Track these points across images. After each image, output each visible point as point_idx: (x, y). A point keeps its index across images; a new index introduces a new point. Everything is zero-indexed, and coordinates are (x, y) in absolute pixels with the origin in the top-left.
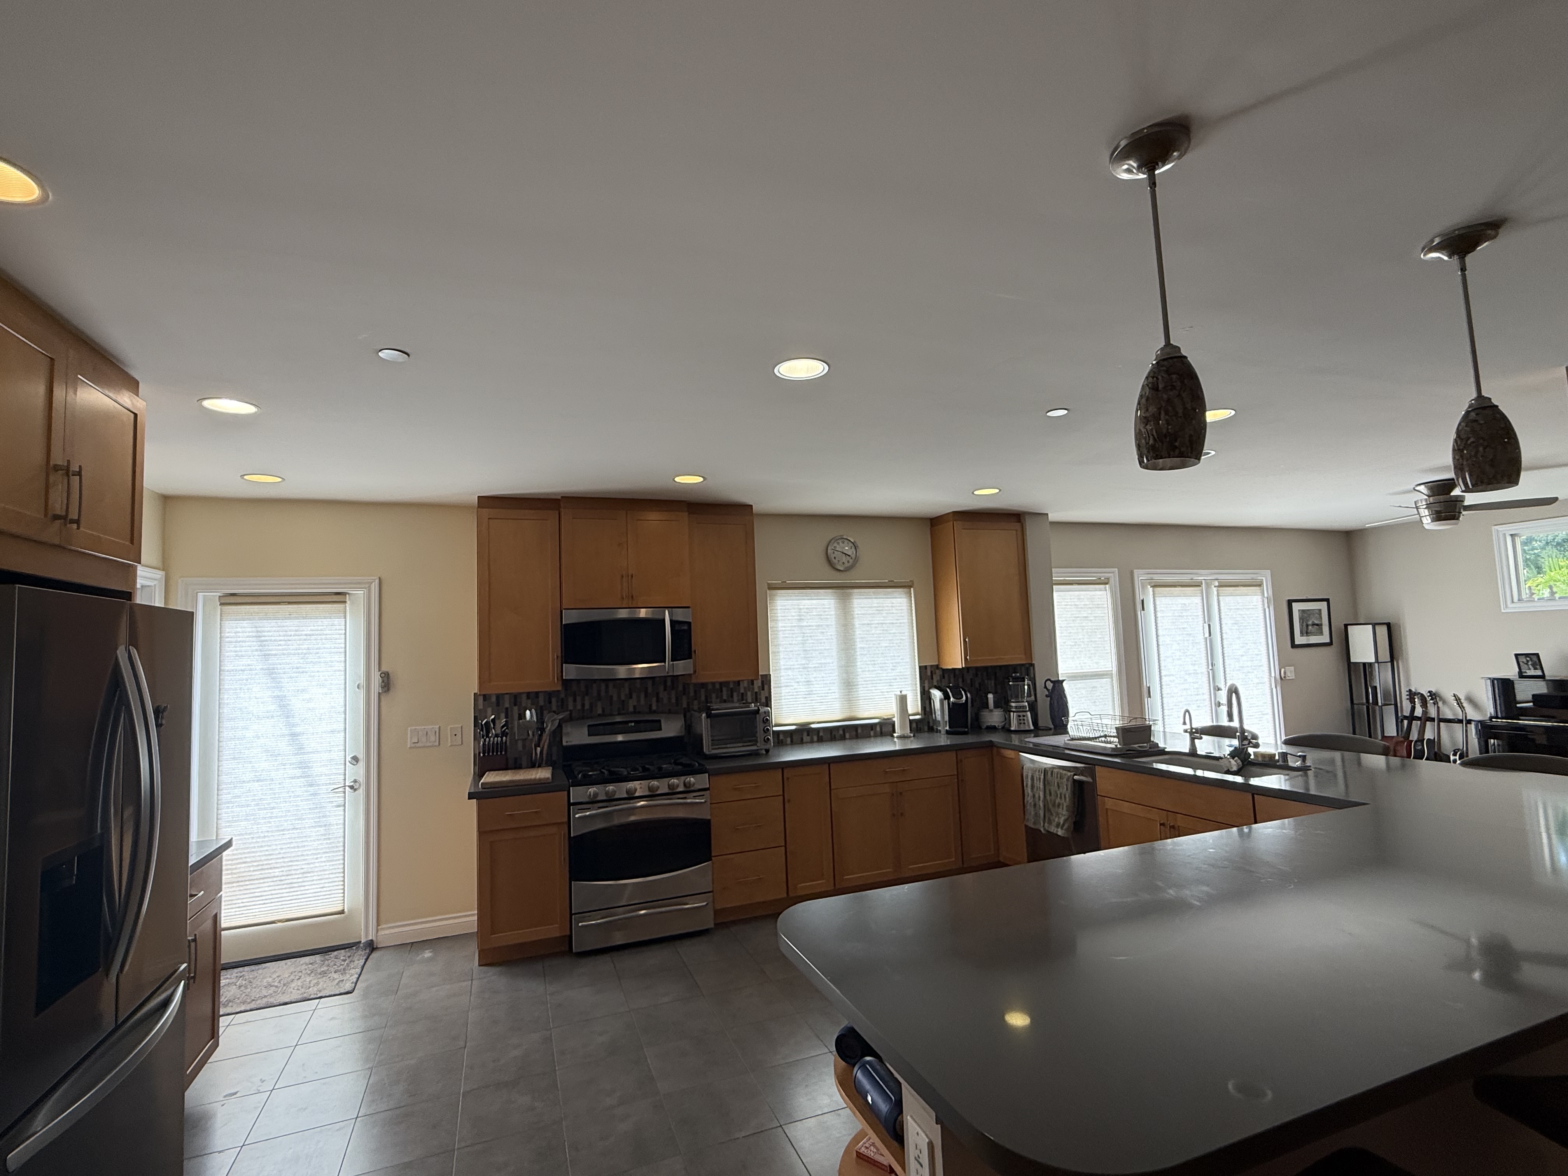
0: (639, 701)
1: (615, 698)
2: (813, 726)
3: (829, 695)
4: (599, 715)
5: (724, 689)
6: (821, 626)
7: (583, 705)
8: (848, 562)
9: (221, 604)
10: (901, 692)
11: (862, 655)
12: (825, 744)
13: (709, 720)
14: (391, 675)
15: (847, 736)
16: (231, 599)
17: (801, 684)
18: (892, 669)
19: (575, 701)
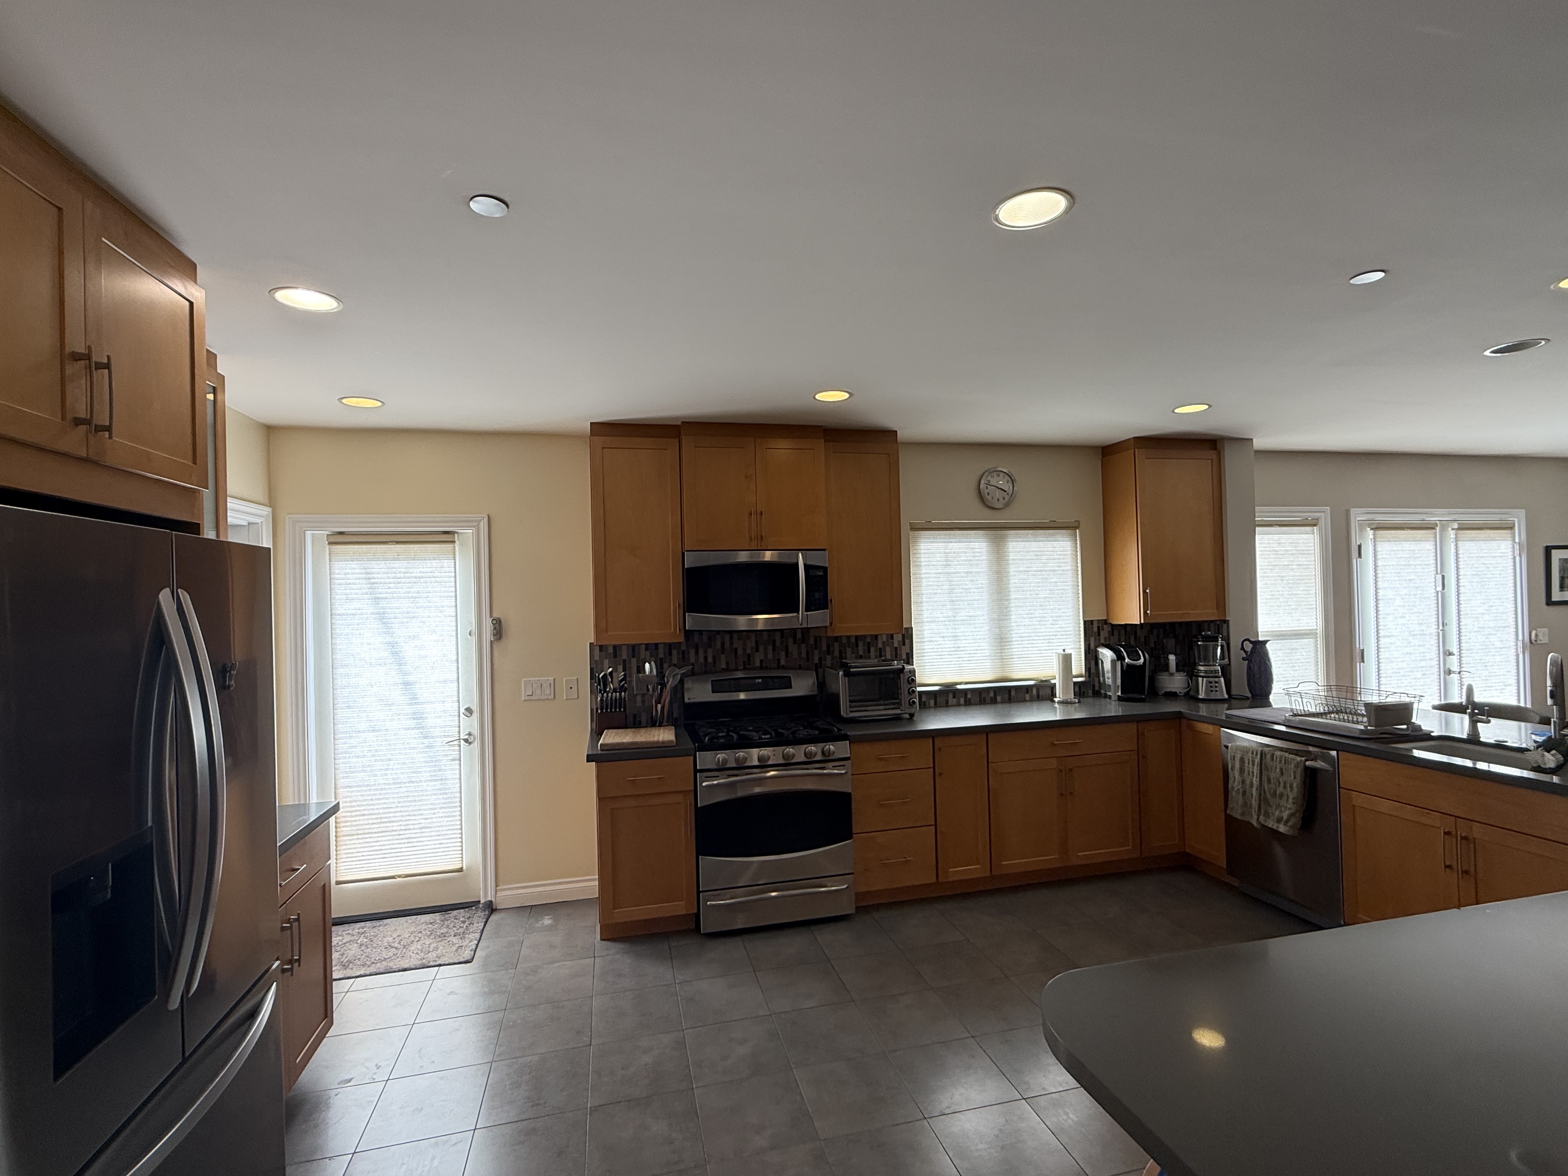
0: (766, 655)
1: (740, 652)
2: (959, 687)
3: (978, 652)
4: (723, 669)
5: (861, 643)
6: (971, 573)
7: (706, 658)
8: (1004, 498)
9: (330, 543)
10: (1064, 650)
11: (1017, 606)
12: (972, 707)
13: (847, 678)
14: (502, 622)
15: (999, 698)
16: (339, 538)
17: (946, 639)
18: (1052, 624)
19: (697, 653)
